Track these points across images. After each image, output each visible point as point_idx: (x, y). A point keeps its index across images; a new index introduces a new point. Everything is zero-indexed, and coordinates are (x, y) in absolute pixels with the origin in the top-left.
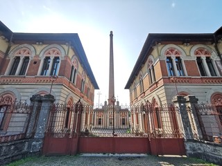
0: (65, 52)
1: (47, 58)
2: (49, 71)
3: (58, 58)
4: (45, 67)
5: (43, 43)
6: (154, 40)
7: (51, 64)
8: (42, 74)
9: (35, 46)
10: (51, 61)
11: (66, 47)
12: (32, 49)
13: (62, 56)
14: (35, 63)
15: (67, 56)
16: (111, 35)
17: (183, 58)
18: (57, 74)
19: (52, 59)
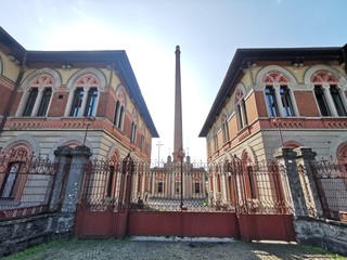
0: (107, 80)
1: (79, 90)
2: (82, 110)
3: (95, 89)
4: (76, 104)
5: (73, 67)
6: (245, 60)
7: (84, 99)
8: (71, 114)
9: (61, 71)
10: (85, 94)
11: (107, 72)
12: (56, 75)
13: (101, 87)
14: (61, 97)
15: (109, 87)
16: (178, 52)
17: (293, 87)
18: (94, 114)
19: (86, 90)
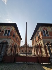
1: (7, 30)
2: (7, 34)
3: (10, 30)
5: (6, 26)
6: (39, 25)
7: (7, 32)
10: (8, 31)
11: (12, 27)
12: (2, 27)
13: (11, 30)
14: (3, 32)
17: (48, 31)
18: (9, 35)
19: (8, 30)
